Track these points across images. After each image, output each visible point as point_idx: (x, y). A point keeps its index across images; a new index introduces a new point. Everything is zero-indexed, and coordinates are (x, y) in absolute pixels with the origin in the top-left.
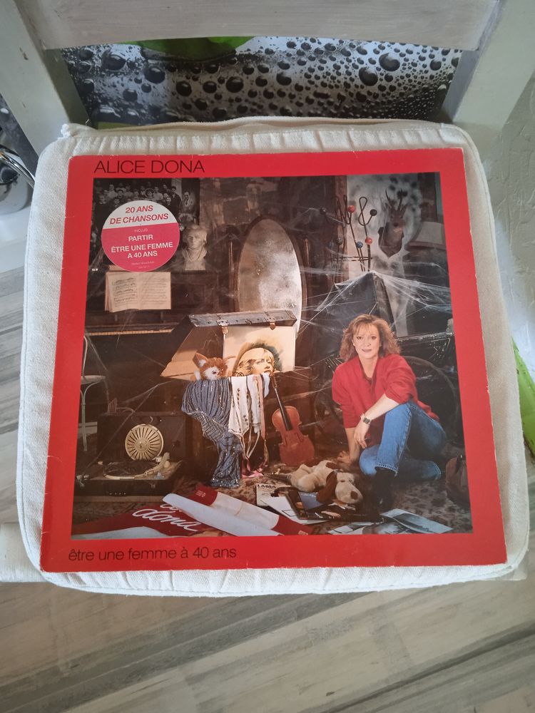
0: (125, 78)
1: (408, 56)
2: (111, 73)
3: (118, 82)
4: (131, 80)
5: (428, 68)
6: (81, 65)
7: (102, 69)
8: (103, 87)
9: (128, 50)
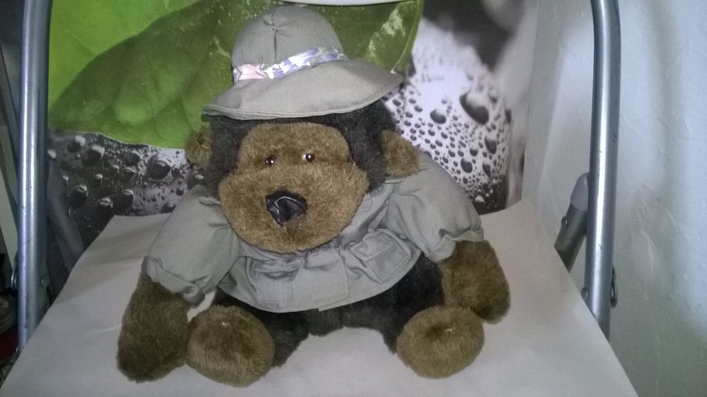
0: (167, 190)
1: (438, 148)
2: (153, 183)
3: (159, 195)
4: (172, 191)
5: (459, 167)
6: (125, 172)
7: (145, 178)
8: (142, 201)
9: (175, 155)
